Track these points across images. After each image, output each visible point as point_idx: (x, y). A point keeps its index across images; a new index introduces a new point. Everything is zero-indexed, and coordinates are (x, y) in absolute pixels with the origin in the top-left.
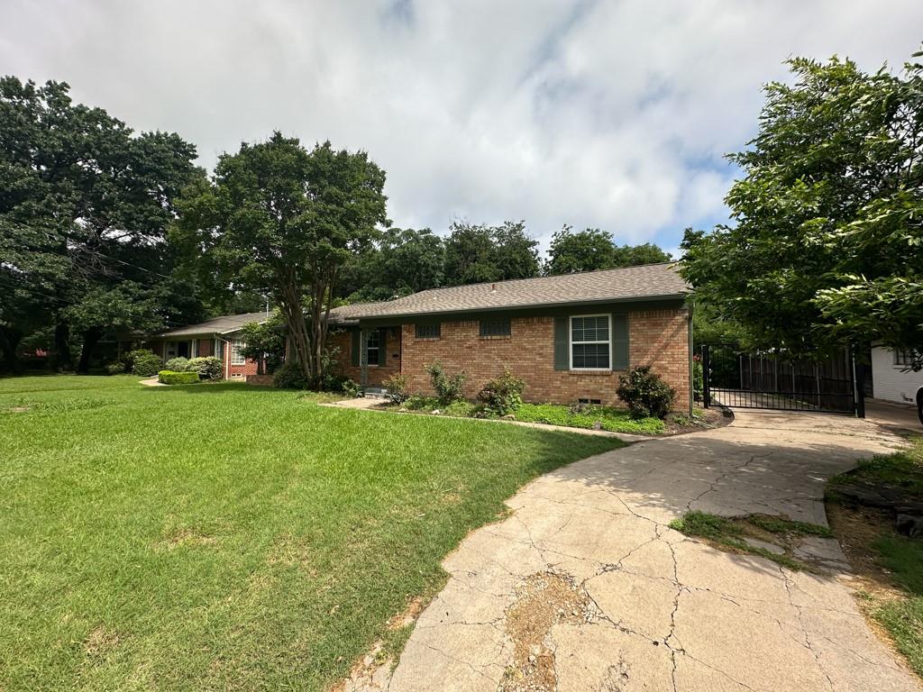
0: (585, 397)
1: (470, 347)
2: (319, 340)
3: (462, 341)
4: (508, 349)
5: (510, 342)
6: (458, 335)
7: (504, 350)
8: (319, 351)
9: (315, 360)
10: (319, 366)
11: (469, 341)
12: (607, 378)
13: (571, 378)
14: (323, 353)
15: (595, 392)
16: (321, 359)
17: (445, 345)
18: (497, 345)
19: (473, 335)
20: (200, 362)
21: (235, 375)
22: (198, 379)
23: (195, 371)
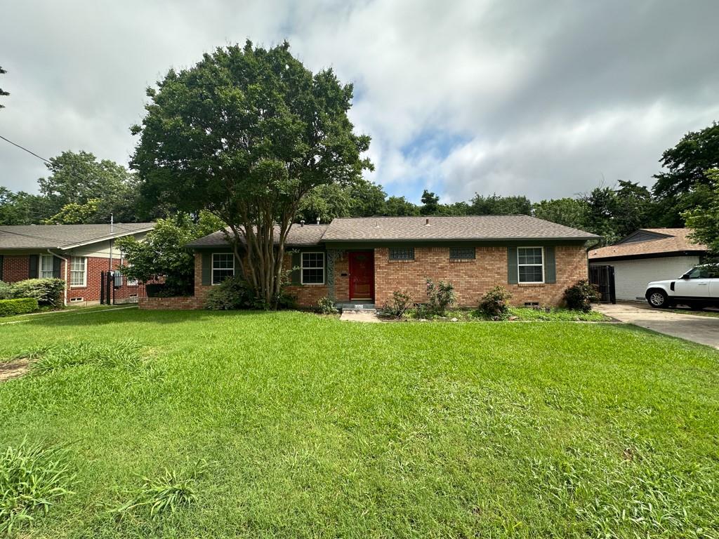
0: (529, 301)
1: (442, 268)
2: (282, 261)
3: (435, 263)
4: (473, 270)
5: (475, 264)
6: (431, 258)
7: (471, 270)
8: (280, 271)
9: (275, 280)
10: (278, 285)
11: (440, 263)
12: (542, 288)
13: (520, 289)
15: (535, 297)
17: (419, 266)
18: (464, 266)
19: (444, 259)
20: (39, 285)
21: (74, 299)
22: (37, 307)
23: (33, 297)
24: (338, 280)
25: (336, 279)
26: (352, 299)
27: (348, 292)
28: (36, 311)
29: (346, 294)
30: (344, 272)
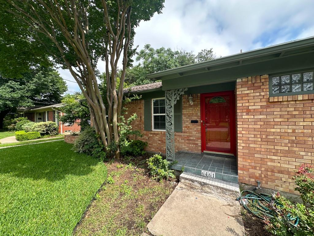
2: (115, 107)
8: (115, 119)
9: (112, 128)
10: (116, 134)
14: (119, 120)
16: (118, 127)
20: (41, 125)
21: (67, 131)
22: (40, 136)
23: (38, 131)
24: (188, 127)
25: (186, 127)
26: (204, 151)
27: (199, 143)
28: (39, 138)
29: (197, 144)
30: (195, 118)
